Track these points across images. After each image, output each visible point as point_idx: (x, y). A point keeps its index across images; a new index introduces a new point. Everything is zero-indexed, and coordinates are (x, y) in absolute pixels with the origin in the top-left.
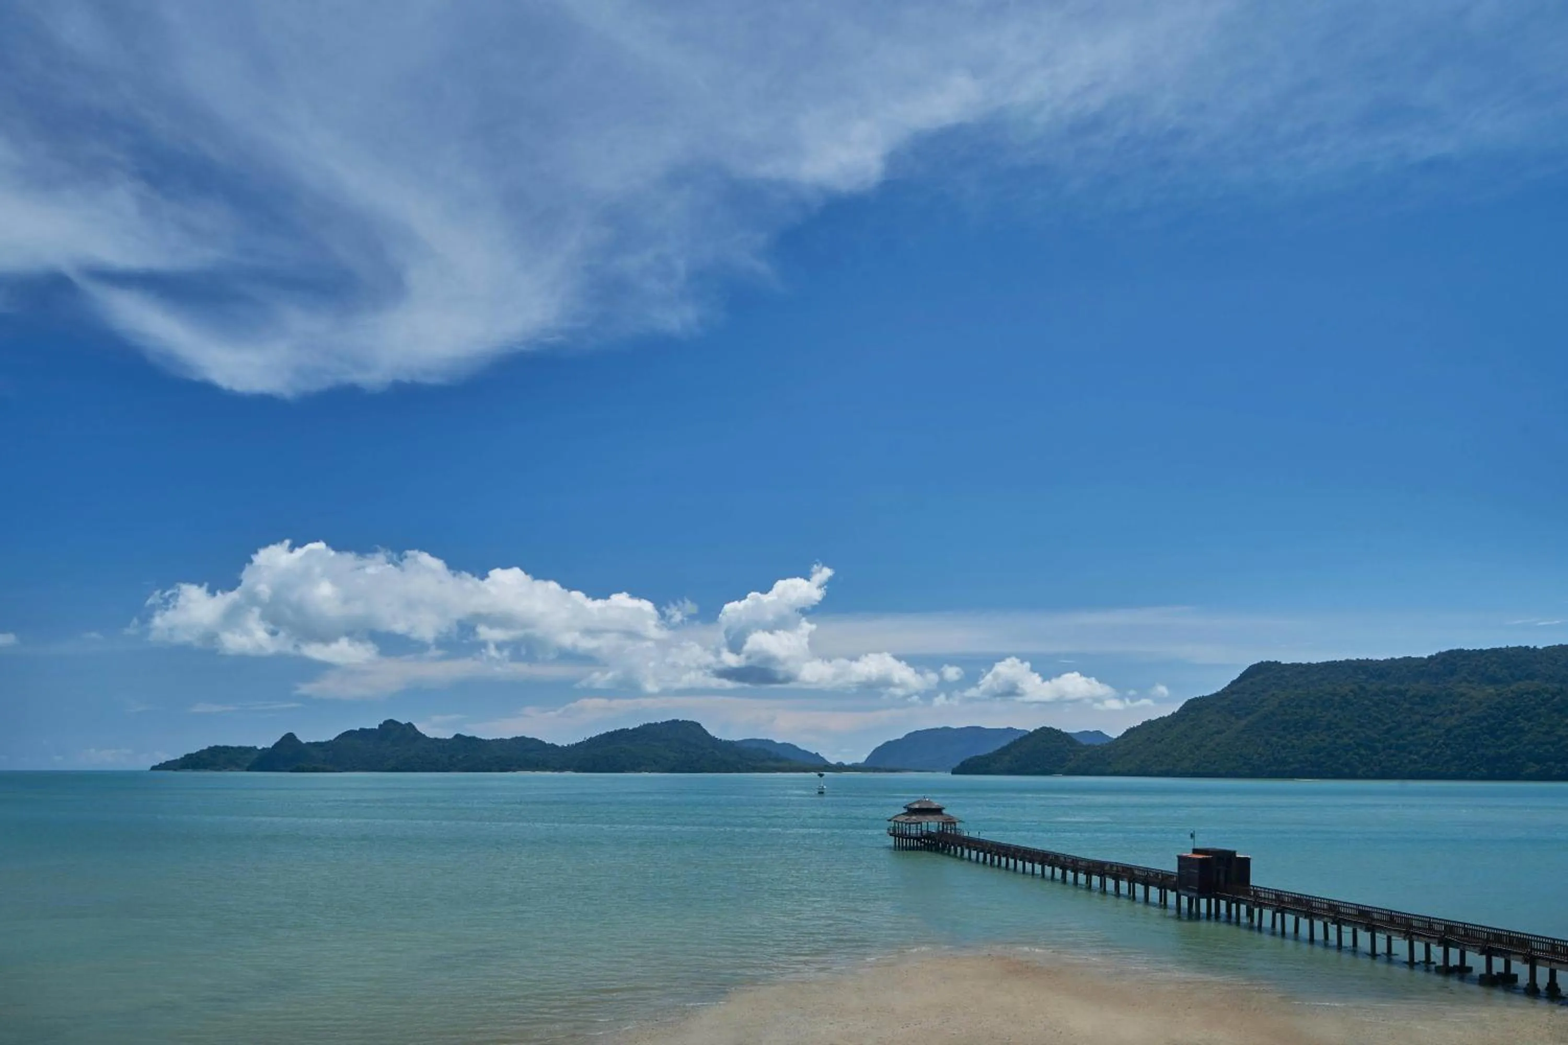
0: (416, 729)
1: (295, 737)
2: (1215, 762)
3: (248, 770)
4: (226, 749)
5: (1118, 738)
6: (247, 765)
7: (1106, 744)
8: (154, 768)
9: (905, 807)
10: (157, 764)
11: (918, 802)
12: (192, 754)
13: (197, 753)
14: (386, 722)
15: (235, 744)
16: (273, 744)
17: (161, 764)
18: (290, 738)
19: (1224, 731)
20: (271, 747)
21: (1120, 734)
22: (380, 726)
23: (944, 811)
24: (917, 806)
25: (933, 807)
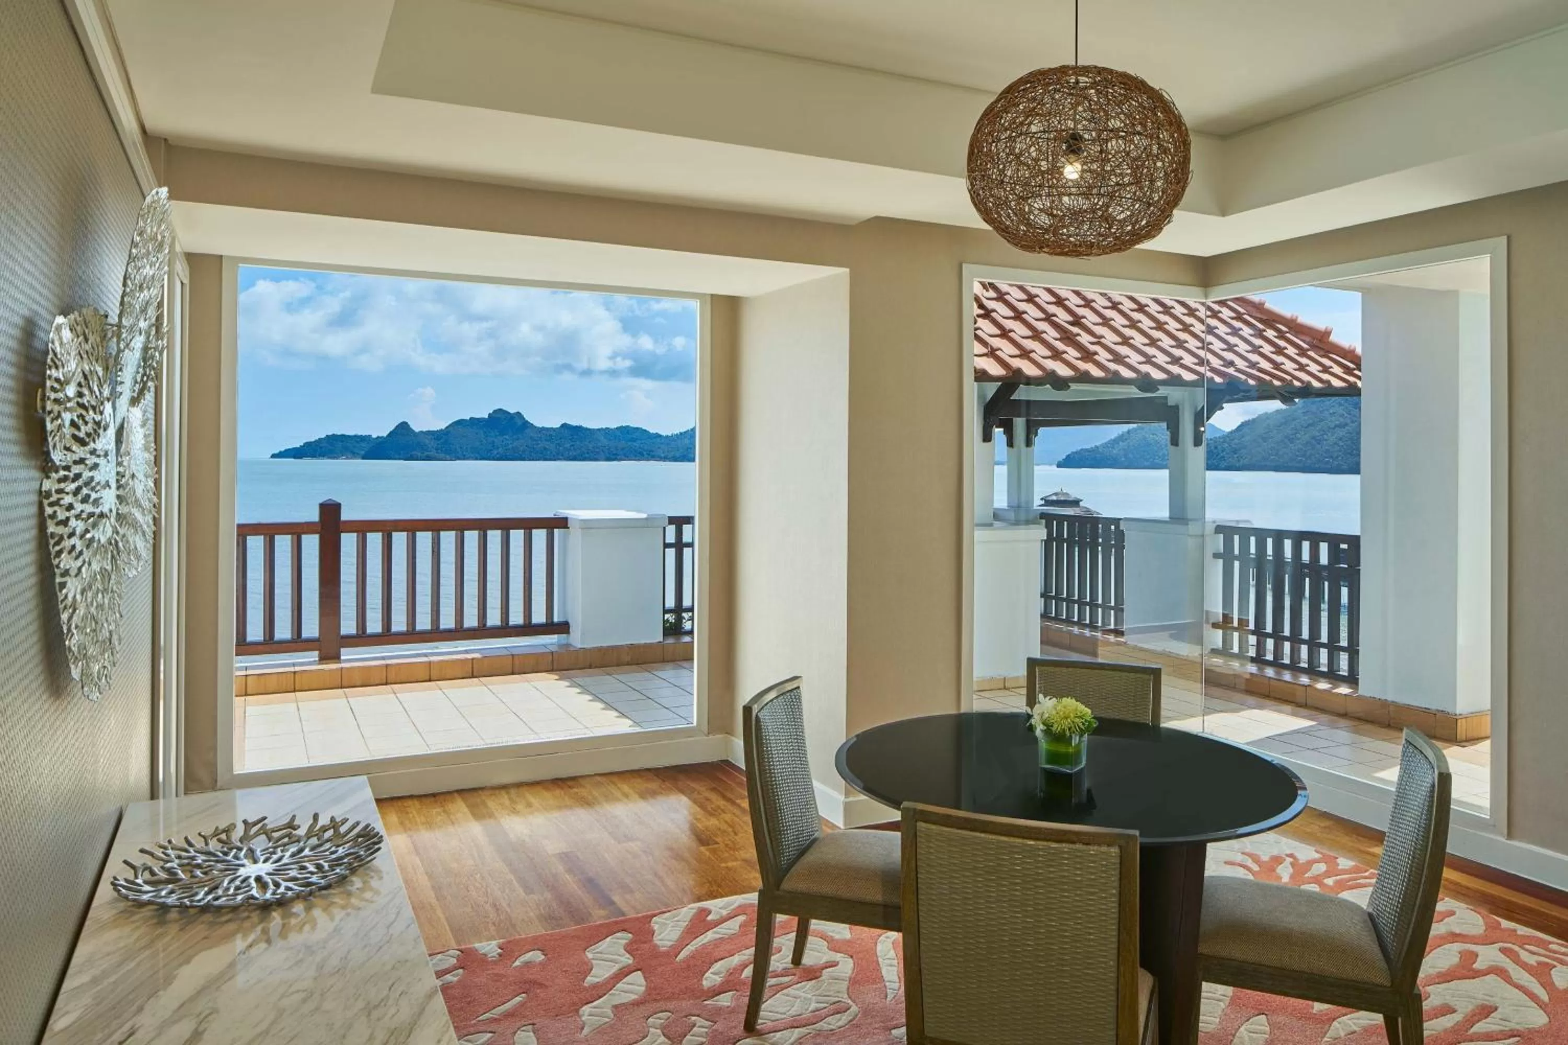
0: (524, 419)
1: (409, 426)
2: (1337, 457)
3: (364, 458)
4: (343, 437)
5: (1231, 432)
6: (363, 452)
7: (1219, 437)
8: (274, 456)
9: (1042, 499)
10: (277, 452)
11: (1056, 494)
12: (311, 442)
13: (316, 441)
14: (495, 411)
15: (351, 433)
16: (388, 432)
17: (280, 452)
18: (403, 427)
19: (1346, 425)
20: (385, 435)
21: (1234, 428)
22: (490, 415)
23: (1081, 504)
24: (1054, 498)
25: (1070, 499)
